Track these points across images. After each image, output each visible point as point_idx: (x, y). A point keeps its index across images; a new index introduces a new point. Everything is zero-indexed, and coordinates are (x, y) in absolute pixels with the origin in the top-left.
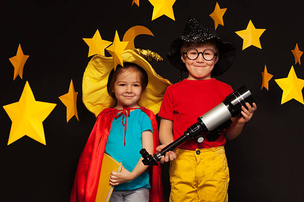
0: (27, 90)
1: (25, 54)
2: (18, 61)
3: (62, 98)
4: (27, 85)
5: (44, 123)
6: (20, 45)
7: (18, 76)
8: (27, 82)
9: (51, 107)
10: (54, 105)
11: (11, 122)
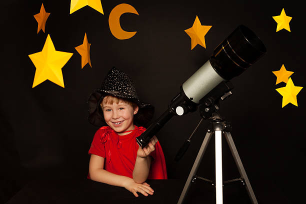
0: (49, 42)
1: (47, 11)
2: (41, 17)
3: (78, 49)
4: (49, 37)
5: (62, 69)
6: (42, 5)
7: (41, 30)
8: (49, 35)
9: (69, 55)
10: (71, 54)
11: (35, 69)
